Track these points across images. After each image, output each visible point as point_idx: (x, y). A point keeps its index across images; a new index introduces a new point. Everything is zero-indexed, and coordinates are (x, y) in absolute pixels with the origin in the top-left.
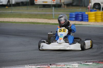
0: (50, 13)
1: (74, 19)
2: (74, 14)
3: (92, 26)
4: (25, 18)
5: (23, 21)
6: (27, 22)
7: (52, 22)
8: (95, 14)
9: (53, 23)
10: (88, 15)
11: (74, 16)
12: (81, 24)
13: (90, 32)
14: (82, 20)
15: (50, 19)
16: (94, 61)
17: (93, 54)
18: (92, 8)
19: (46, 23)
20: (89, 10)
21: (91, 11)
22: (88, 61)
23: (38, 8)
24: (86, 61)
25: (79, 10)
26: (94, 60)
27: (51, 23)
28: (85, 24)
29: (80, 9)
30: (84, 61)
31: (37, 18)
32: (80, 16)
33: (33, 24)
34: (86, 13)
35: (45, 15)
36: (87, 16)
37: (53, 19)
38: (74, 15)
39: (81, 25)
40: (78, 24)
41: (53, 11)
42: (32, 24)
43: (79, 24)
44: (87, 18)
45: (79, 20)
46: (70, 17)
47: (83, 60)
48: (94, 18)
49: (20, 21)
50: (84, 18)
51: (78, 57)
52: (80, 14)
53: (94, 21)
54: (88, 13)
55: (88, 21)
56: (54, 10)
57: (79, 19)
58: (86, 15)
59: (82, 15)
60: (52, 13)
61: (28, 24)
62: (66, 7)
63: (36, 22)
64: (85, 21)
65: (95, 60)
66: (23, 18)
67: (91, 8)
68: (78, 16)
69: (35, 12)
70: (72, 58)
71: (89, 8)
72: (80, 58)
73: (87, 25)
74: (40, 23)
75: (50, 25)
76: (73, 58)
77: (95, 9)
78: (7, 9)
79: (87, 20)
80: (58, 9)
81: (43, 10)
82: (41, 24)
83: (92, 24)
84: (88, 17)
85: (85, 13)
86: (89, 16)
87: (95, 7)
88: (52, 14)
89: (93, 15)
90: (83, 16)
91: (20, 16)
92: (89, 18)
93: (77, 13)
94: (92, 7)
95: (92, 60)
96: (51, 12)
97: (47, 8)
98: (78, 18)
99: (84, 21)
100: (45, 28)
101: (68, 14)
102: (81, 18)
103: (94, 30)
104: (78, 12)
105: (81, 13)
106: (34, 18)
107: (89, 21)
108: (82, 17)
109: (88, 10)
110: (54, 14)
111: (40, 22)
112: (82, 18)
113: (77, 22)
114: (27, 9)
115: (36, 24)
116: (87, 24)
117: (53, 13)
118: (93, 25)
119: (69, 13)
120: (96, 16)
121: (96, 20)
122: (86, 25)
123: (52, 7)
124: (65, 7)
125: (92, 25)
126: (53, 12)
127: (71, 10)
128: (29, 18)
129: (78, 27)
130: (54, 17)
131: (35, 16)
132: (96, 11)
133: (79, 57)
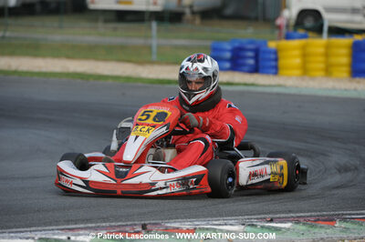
0: (139, 42)
1: (227, 65)
2: (228, 47)
3: (293, 91)
5: (44, 70)
7: (150, 73)
8: (304, 48)
10: (276, 52)
11: (228, 55)
12: (253, 85)
13: (284, 112)
14: (256, 70)
15: (141, 63)
16: (298, 217)
18: (291, 29)
19: (128, 79)
20: (280, 34)
21: (288, 37)
22: (278, 216)
23: (100, 24)
24: (271, 216)
25: (245, 34)
26: (298, 215)
28: (267, 83)
29: (250, 30)
30: (263, 216)
32: (250, 54)
33: (82, 78)
34: (272, 45)
35: (123, 47)
36: (273, 56)
37: (152, 63)
38: (229, 51)
39: (252, 89)
40: (242, 81)
41: (155, 35)
42: (79, 80)
43: (246, 84)
44: (273, 63)
45: (246, 68)
47: (259, 214)
48: (297, 61)
49: (36, 70)
50: (263, 62)
52: (250, 46)
53: (298, 72)
54: (277, 45)
55: (276, 73)
56: (158, 31)
57: (244, 65)
58: (270, 52)
59: (257, 52)
60: (149, 41)
61: (64, 79)
62: (198, 21)
63: (92, 72)
64: (267, 73)
65: (302, 214)
66: (44, 56)
67: (287, 26)
68: (242, 54)
71: (279, 27)
73: (274, 86)
74: (106, 77)
75: (140, 84)
77: (301, 32)
79: (274, 71)
80: (171, 26)
81: (115, 29)
82: (110, 81)
83: (290, 82)
84: (276, 60)
85: (266, 44)
86: (280, 55)
87: (302, 24)
88: (150, 47)
89: (297, 52)
90: (261, 56)
91: (34, 49)
92: (282, 62)
93: (237, 45)
94: (293, 22)
95: (290, 212)
96: (146, 37)
97: (132, 26)
98: (241, 61)
99: (263, 73)
101: (205, 47)
102: (251, 62)
103: (299, 107)
104: (244, 41)
105: (252, 42)
106: (86, 58)
107: (281, 72)
108: (256, 58)
109: (277, 32)
110: (159, 47)
111: (106, 73)
112: (257, 62)
113: (238, 77)
114: (60, 27)
115: (91, 80)
116: (273, 83)
117: (154, 42)
118: (297, 87)
119: (209, 43)
120: (305, 55)
121: (305, 70)
122: (270, 86)
123: (149, 20)
124: (194, 20)
125: (291, 87)
126: (151, 37)
128: (68, 57)
129: (242, 94)
130: (154, 57)
131: (90, 52)
132: (305, 37)
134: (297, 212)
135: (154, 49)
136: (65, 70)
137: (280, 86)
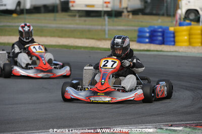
0: (100, 27)
1: (147, 40)
3: (184, 54)
4: (52, 36)
6: (55, 45)
7: (104, 45)
8: (190, 30)
9: (106, 48)
10: (174, 33)
11: (148, 35)
12: (161, 51)
13: (178, 66)
14: (163, 43)
15: (99, 40)
16: (186, 124)
17: (185, 110)
18: (182, 20)
19: (92, 48)
21: (180, 25)
22: (175, 123)
23: (77, 18)
24: (171, 123)
25: (157, 22)
27: (102, 48)
28: (169, 50)
29: (160, 21)
30: (167, 124)
31: (75, 38)
32: (160, 34)
33: (67, 48)
34: (172, 29)
35: (89, 31)
36: (172, 35)
37: (106, 39)
38: (148, 32)
39: (161, 53)
40: (155, 49)
42: (65, 49)
43: (157, 51)
44: (172, 39)
45: (157, 42)
46: (139, 37)
47: (165, 122)
48: (186, 38)
50: (166, 38)
51: (155, 115)
52: (160, 30)
53: (186, 44)
54: (175, 29)
55: (174, 45)
56: (108, 22)
57: (157, 40)
58: (171, 33)
59: (163, 33)
60: (104, 27)
61: (57, 48)
62: (131, 16)
63: (72, 45)
64: (169, 45)
65: (188, 122)
66: (46, 36)
68: (155, 34)
69: (70, 26)
70: (143, 118)
72: (160, 118)
73: (172, 52)
74: (80, 47)
75: (99, 51)
76: (146, 116)
77: (188, 22)
78: (15, 18)
79: (173, 43)
80: (115, 19)
81: (85, 21)
82: (82, 49)
83: (181, 50)
84: (174, 37)
85: (168, 29)
86: (176, 34)
87: (188, 17)
88: (104, 31)
89: (185, 33)
90: (165, 35)
91: (41, 32)
92: (177, 39)
93: (152, 29)
94: (183, 17)
95: (182, 121)
96: (102, 25)
97: (94, 19)
98: (155, 38)
99: (167, 44)
100: (90, 57)
101: (135, 31)
102: (160, 38)
103: (187, 63)
104: (156, 27)
105: (161, 27)
106: (69, 37)
107: (176, 44)
108: (163, 36)
109: (174, 22)
110: (108, 31)
111: (80, 45)
112: (163, 38)
113: (153, 47)
114: (55, 20)
115: (72, 49)
116: (172, 50)
117: (107, 28)
118: (185, 52)
119: (137, 28)
120: (190, 35)
121: (190, 43)
122: (170, 52)
123: (104, 16)
124: (129, 15)
125: (182, 52)
126: (105, 25)
127: (142, 22)
128: (59, 37)
129: (155, 56)
130: (107, 36)
131: (71, 33)
132: (190, 24)
133: (158, 115)
134: (185, 121)
135: (107, 32)
136: (58, 44)
137: (176, 51)
